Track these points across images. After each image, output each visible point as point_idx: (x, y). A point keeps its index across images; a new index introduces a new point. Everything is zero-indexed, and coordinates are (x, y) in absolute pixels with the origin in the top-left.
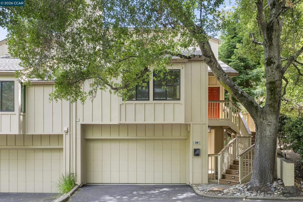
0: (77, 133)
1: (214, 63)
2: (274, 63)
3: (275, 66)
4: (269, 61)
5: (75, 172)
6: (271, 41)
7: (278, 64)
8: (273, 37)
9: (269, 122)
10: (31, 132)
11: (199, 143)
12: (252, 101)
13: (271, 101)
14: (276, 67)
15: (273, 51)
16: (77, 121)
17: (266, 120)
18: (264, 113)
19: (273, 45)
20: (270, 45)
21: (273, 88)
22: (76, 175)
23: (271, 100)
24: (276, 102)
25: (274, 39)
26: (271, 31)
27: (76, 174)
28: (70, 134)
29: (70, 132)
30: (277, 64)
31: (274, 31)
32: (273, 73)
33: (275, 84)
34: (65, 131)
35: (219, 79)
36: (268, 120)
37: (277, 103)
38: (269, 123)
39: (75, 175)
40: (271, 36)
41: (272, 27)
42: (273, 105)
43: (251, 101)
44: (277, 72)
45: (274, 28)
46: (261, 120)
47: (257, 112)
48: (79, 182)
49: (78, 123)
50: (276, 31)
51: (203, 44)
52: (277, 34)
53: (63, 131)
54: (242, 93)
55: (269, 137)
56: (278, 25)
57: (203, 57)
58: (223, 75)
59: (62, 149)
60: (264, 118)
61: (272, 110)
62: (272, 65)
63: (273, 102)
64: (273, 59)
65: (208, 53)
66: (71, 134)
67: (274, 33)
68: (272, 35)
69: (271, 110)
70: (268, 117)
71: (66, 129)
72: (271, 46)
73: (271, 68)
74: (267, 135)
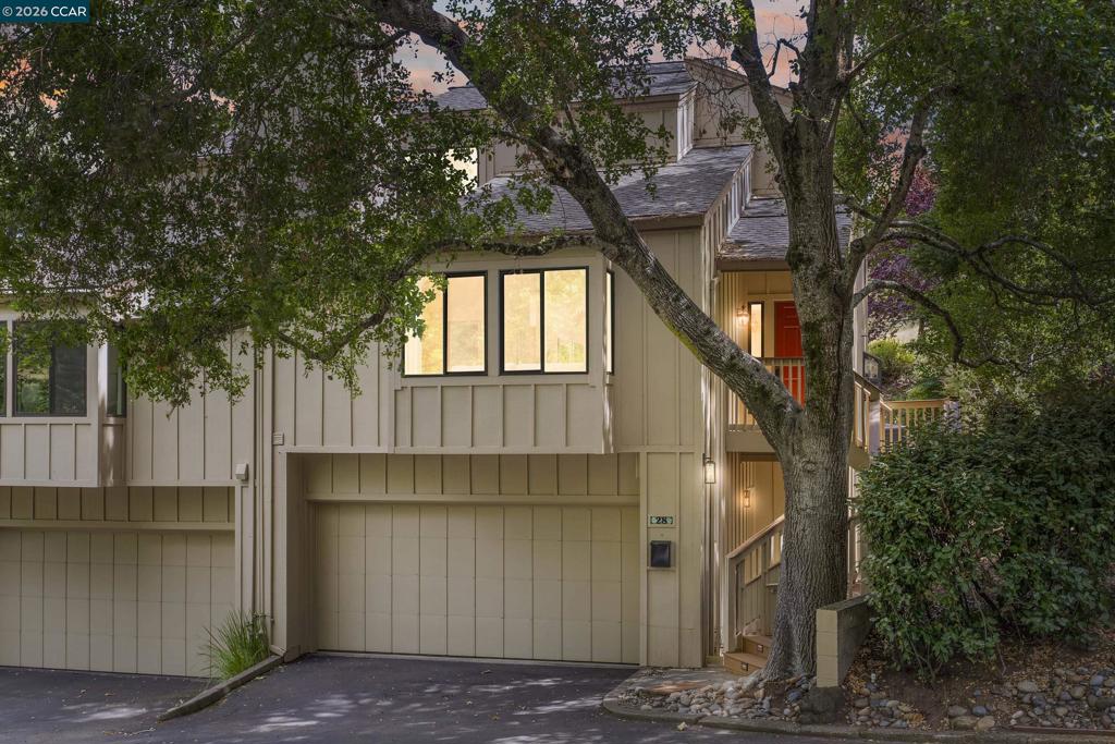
0: (277, 484)
1: (636, 261)
2: (810, 261)
3: (811, 272)
4: (794, 255)
5: (268, 612)
6: (797, 187)
7: (825, 264)
8: (802, 171)
9: (808, 462)
10: (143, 480)
11: (669, 521)
12: (767, 388)
13: (812, 390)
14: (818, 276)
15: (806, 221)
16: (276, 442)
17: (800, 452)
18: (797, 431)
19: (802, 199)
20: (795, 199)
21: (813, 347)
22: (273, 623)
23: (812, 384)
24: (826, 393)
25: (805, 181)
26: (795, 153)
27: (272, 617)
28: (255, 487)
29: (255, 478)
30: (820, 265)
31: (804, 152)
32: (809, 294)
33: (819, 332)
34: (238, 476)
35: (657, 312)
36: (805, 456)
37: (830, 398)
38: (809, 467)
39: (268, 620)
40: (795, 169)
41: (796, 138)
42: (817, 403)
43: (764, 386)
44: (820, 291)
45: (803, 143)
46: (790, 452)
47: (778, 425)
48: (280, 646)
49: (278, 449)
50: (808, 151)
51: (588, 201)
52: (814, 162)
53: (234, 478)
54: (732, 358)
55: (809, 516)
56: (817, 133)
57: (594, 241)
58: (667, 299)
59: (231, 533)
60: (796, 447)
61: (817, 420)
62: (803, 267)
63: (818, 393)
64: (805, 246)
65: (609, 228)
66: (257, 484)
67: (803, 161)
68: (798, 166)
69: (812, 422)
70: (805, 444)
71: (240, 469)
72: (796, 204)
73: (800, 278)
74: (803, 506)
